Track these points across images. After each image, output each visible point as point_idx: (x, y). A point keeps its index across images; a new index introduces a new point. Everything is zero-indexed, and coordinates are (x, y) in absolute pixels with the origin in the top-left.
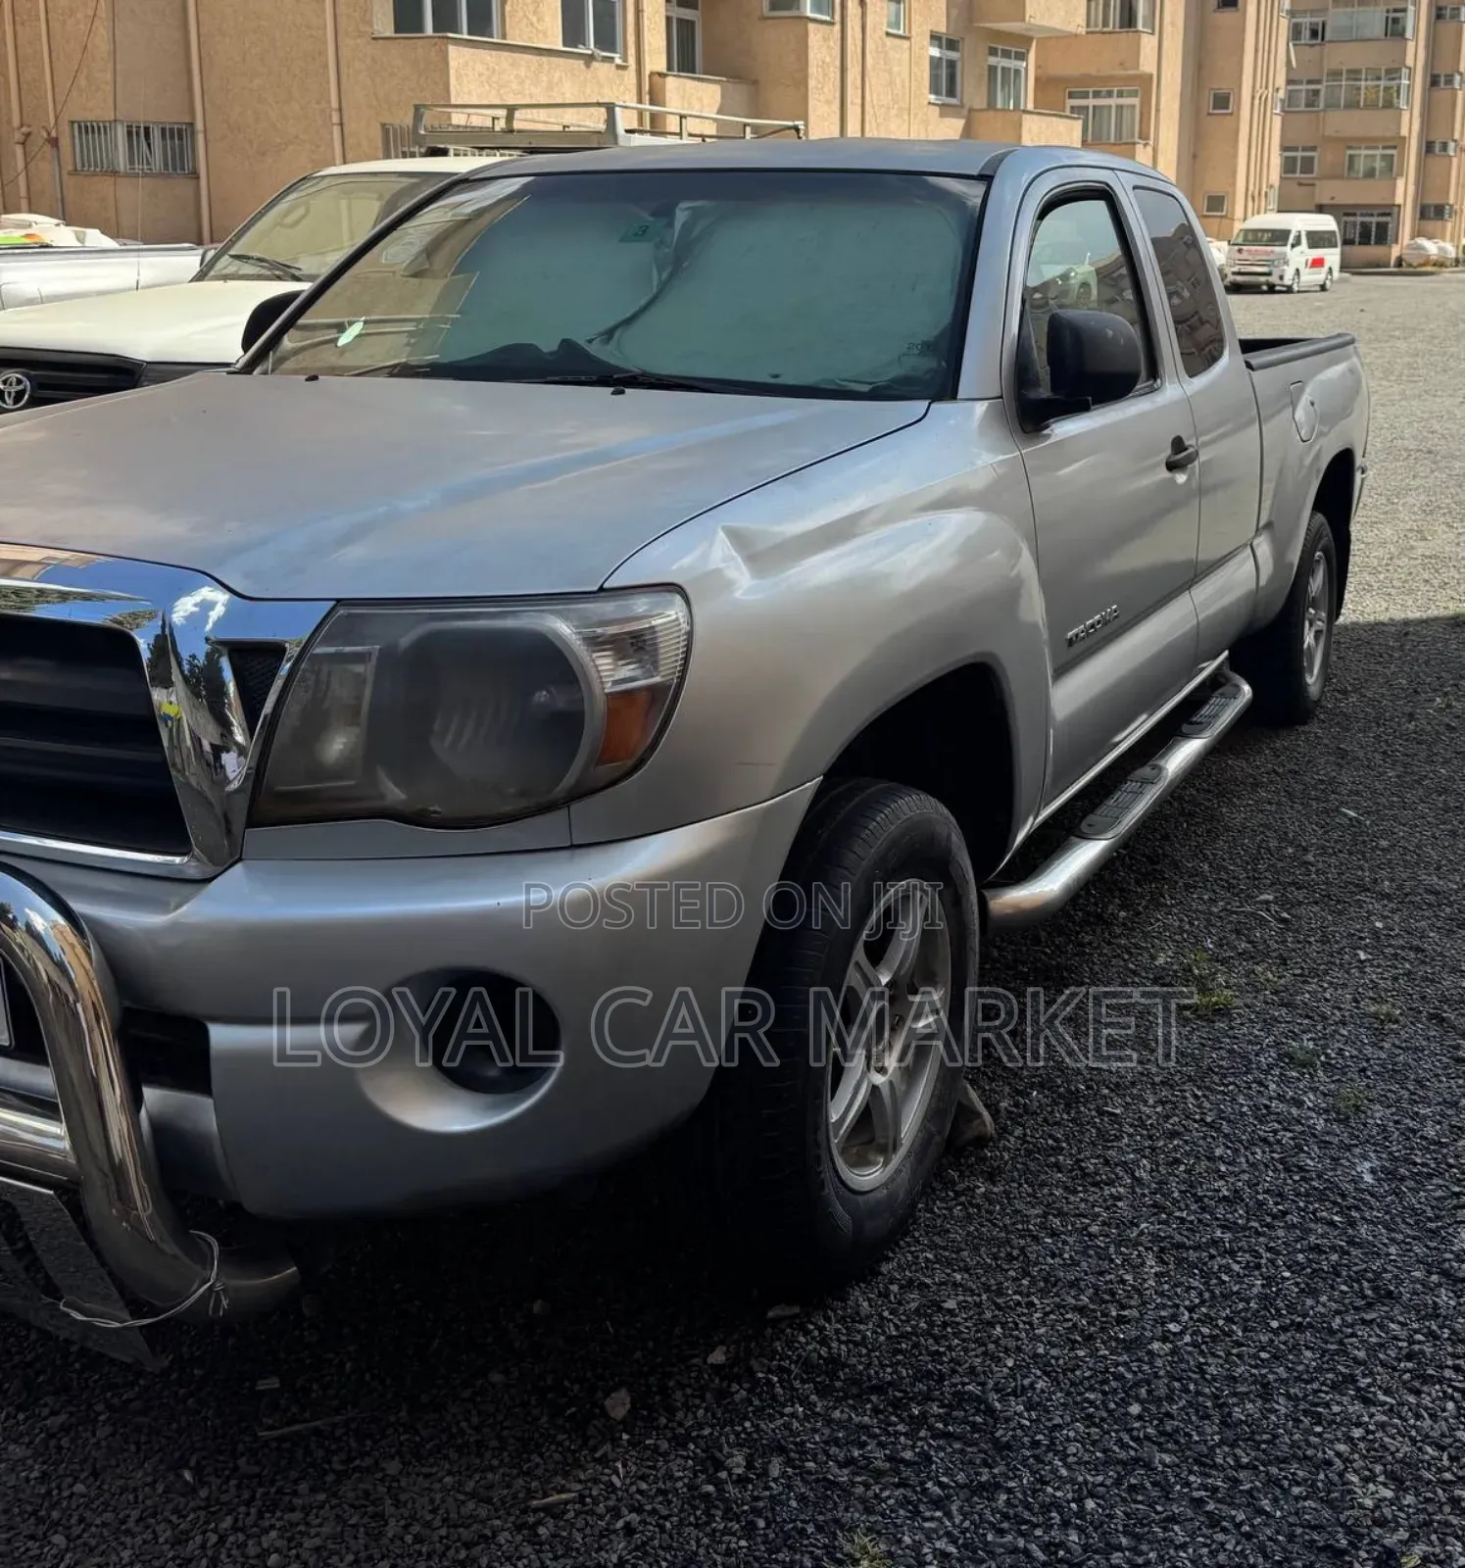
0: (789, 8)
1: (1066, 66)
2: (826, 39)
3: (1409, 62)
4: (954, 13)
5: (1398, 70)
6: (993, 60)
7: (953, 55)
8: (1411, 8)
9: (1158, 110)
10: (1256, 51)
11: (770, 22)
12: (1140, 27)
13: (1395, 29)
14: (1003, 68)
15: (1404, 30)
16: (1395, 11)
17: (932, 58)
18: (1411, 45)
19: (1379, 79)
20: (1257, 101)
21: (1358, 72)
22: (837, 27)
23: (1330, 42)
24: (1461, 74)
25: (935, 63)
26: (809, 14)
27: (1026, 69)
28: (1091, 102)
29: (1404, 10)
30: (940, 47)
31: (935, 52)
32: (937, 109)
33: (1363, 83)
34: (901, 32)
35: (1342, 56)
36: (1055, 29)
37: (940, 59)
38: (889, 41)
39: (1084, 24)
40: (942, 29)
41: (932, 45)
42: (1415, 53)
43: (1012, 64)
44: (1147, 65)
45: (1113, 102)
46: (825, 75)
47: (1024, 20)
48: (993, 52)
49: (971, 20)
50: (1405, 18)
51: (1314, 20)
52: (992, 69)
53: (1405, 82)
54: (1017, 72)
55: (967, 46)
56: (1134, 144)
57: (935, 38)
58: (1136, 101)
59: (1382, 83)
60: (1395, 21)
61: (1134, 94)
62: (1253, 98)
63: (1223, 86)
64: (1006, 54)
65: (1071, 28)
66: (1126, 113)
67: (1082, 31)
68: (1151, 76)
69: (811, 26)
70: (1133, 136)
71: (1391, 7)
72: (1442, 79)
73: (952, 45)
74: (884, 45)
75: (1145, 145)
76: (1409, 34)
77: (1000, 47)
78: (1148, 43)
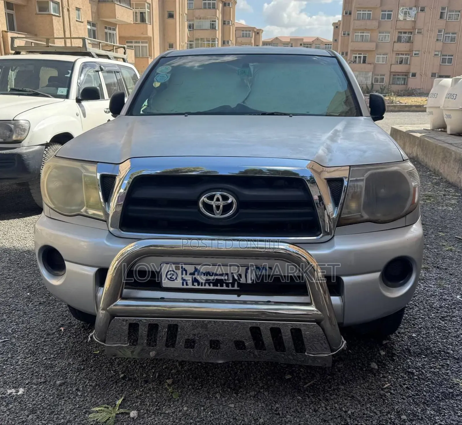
0: (45, 11)
1: (127, 34)
2: (58, 22)
3: (217, 37)
4: (94, 15)
5: (215, 39)
6: (106, 30)
7: (94, 28)
8: (217, 21)
9: (154, 48)
10: (180, 31)
11: (39, 15)
12: (147, 22)
13: (213, 27)
14: (109, 33)
15: (215, 27)
16: (212, 21)
17: (88, 29)
18: (217, 32)
19: (209, 41)
20: (181, 46)
21: (204, 39)
22: (61, 18)
23: (195, 30)
24: (231, 41)
25: (89, 30)
26: (52, 13)
27: (116, 33)
28: (133, 45)
29: (215, 21)
30: (90, 26)
31: (89, 27)
32: (91, 45)
33: (205, 42)
34: (80, 20)
35: (198, 34)
36: (125, 22)
37: (91, 29)
38: (77, 23)
39: (133, 20)
40: (91, 20)
41: (88, 25)
42: (219, 34)
43: (111, 32)
44: (150, 34)
45: (140, 45)
46: (59, 33)
47: (116, 18)
48: (106, 28)
49: (99, 18)
50: (215, 24)
51: (190, 23)
52: (106, 33)
53: (217, 42)
54: (113, 34)
55: (98, 26)
56: (148, 58)
57: (89, 22)
58: (147, 45)
59: (210, 42)
60: (213, 24)
61: (146, 43)
62: (180, 45)
63: (172, 41)
64: (110, 29)
65: (129, 22)
66: (144, 49)
67: (132, 22)
68: (151, 37)
69: (54, 17)
70: (147, 56)
71: (212, 20)
72: (226, 42)
73: (94, 25)
74: (76, 24)
75: (151, 58)
76: (217, 28)
77: (108, 26)
78: (150, 27)
